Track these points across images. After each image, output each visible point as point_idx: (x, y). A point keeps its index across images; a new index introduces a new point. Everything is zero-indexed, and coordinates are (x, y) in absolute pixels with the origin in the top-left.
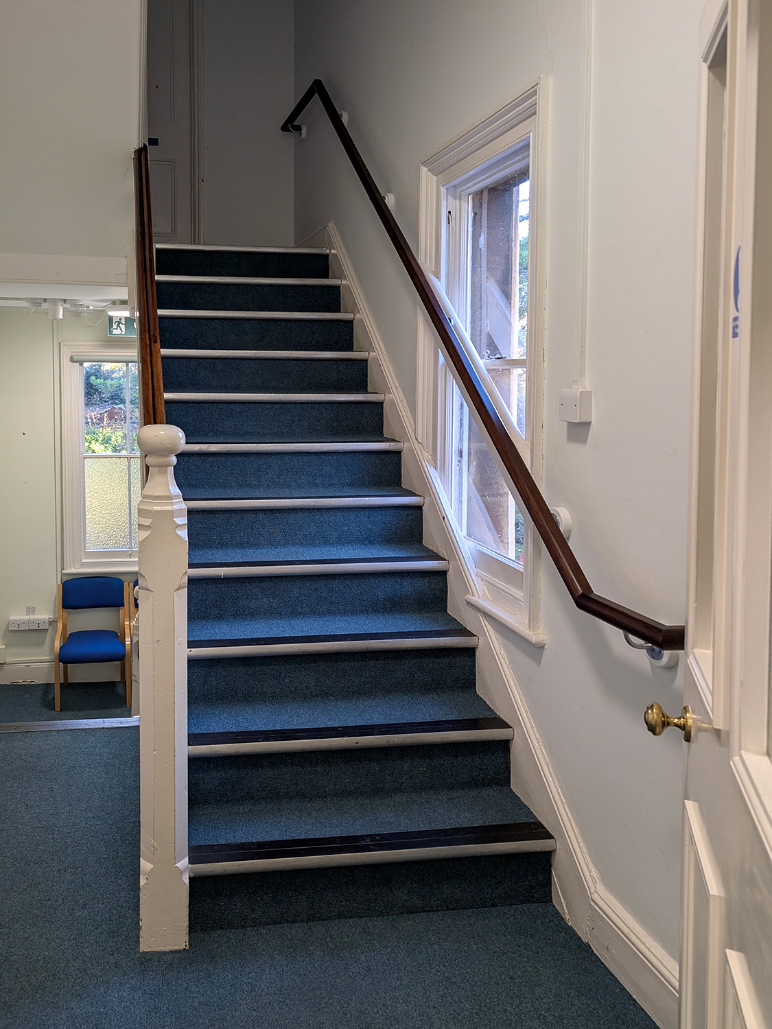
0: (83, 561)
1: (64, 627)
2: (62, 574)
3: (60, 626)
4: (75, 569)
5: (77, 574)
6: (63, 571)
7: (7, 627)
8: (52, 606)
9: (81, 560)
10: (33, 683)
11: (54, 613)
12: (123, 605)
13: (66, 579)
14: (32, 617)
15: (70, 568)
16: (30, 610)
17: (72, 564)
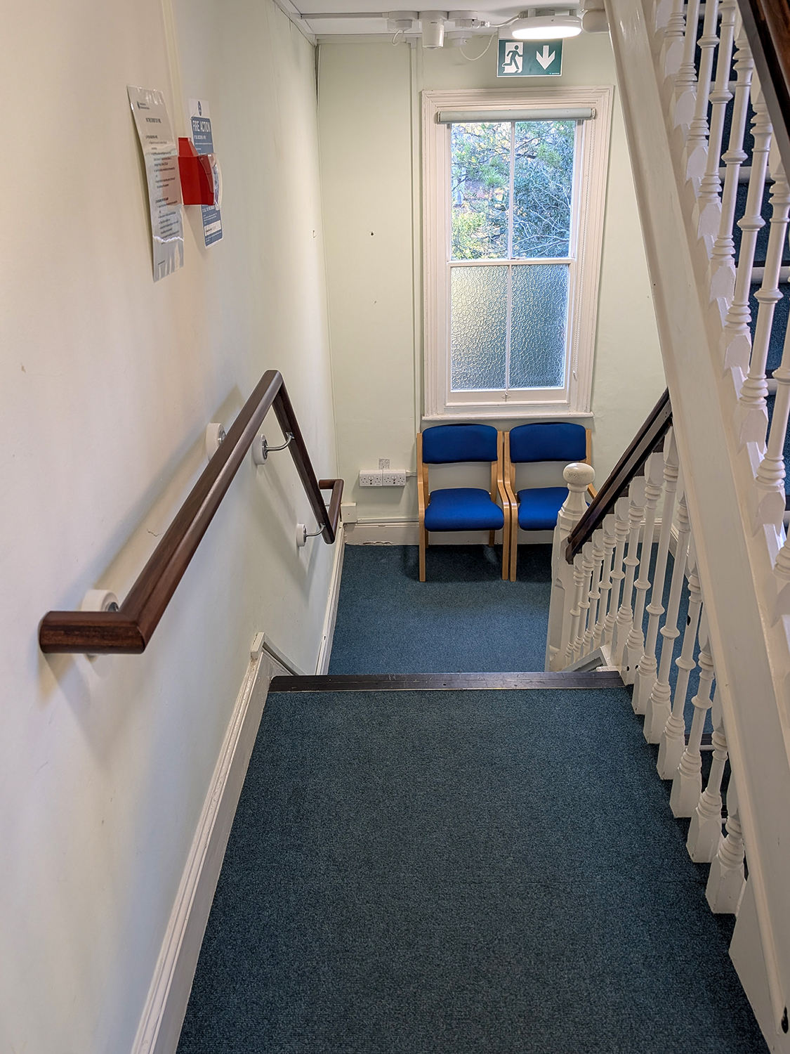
0: (448, 404)
1: (425, 484)
2: (422, 421)
3: (420, 483)
4: (439, 414)
5: (441, 421)
6: (424, 418)
7: (358, 482)
8: (409, 458)
9: (445, 404)
10: (388, 544)
11: (412, 467)
12: (496, 459)
13: (426, 426)
14: (386, 471)
15: (432, 414)
16: (384, 463)
17: (434, 409)
